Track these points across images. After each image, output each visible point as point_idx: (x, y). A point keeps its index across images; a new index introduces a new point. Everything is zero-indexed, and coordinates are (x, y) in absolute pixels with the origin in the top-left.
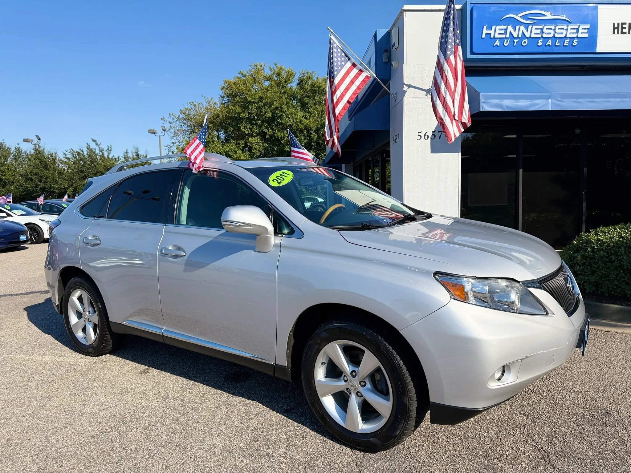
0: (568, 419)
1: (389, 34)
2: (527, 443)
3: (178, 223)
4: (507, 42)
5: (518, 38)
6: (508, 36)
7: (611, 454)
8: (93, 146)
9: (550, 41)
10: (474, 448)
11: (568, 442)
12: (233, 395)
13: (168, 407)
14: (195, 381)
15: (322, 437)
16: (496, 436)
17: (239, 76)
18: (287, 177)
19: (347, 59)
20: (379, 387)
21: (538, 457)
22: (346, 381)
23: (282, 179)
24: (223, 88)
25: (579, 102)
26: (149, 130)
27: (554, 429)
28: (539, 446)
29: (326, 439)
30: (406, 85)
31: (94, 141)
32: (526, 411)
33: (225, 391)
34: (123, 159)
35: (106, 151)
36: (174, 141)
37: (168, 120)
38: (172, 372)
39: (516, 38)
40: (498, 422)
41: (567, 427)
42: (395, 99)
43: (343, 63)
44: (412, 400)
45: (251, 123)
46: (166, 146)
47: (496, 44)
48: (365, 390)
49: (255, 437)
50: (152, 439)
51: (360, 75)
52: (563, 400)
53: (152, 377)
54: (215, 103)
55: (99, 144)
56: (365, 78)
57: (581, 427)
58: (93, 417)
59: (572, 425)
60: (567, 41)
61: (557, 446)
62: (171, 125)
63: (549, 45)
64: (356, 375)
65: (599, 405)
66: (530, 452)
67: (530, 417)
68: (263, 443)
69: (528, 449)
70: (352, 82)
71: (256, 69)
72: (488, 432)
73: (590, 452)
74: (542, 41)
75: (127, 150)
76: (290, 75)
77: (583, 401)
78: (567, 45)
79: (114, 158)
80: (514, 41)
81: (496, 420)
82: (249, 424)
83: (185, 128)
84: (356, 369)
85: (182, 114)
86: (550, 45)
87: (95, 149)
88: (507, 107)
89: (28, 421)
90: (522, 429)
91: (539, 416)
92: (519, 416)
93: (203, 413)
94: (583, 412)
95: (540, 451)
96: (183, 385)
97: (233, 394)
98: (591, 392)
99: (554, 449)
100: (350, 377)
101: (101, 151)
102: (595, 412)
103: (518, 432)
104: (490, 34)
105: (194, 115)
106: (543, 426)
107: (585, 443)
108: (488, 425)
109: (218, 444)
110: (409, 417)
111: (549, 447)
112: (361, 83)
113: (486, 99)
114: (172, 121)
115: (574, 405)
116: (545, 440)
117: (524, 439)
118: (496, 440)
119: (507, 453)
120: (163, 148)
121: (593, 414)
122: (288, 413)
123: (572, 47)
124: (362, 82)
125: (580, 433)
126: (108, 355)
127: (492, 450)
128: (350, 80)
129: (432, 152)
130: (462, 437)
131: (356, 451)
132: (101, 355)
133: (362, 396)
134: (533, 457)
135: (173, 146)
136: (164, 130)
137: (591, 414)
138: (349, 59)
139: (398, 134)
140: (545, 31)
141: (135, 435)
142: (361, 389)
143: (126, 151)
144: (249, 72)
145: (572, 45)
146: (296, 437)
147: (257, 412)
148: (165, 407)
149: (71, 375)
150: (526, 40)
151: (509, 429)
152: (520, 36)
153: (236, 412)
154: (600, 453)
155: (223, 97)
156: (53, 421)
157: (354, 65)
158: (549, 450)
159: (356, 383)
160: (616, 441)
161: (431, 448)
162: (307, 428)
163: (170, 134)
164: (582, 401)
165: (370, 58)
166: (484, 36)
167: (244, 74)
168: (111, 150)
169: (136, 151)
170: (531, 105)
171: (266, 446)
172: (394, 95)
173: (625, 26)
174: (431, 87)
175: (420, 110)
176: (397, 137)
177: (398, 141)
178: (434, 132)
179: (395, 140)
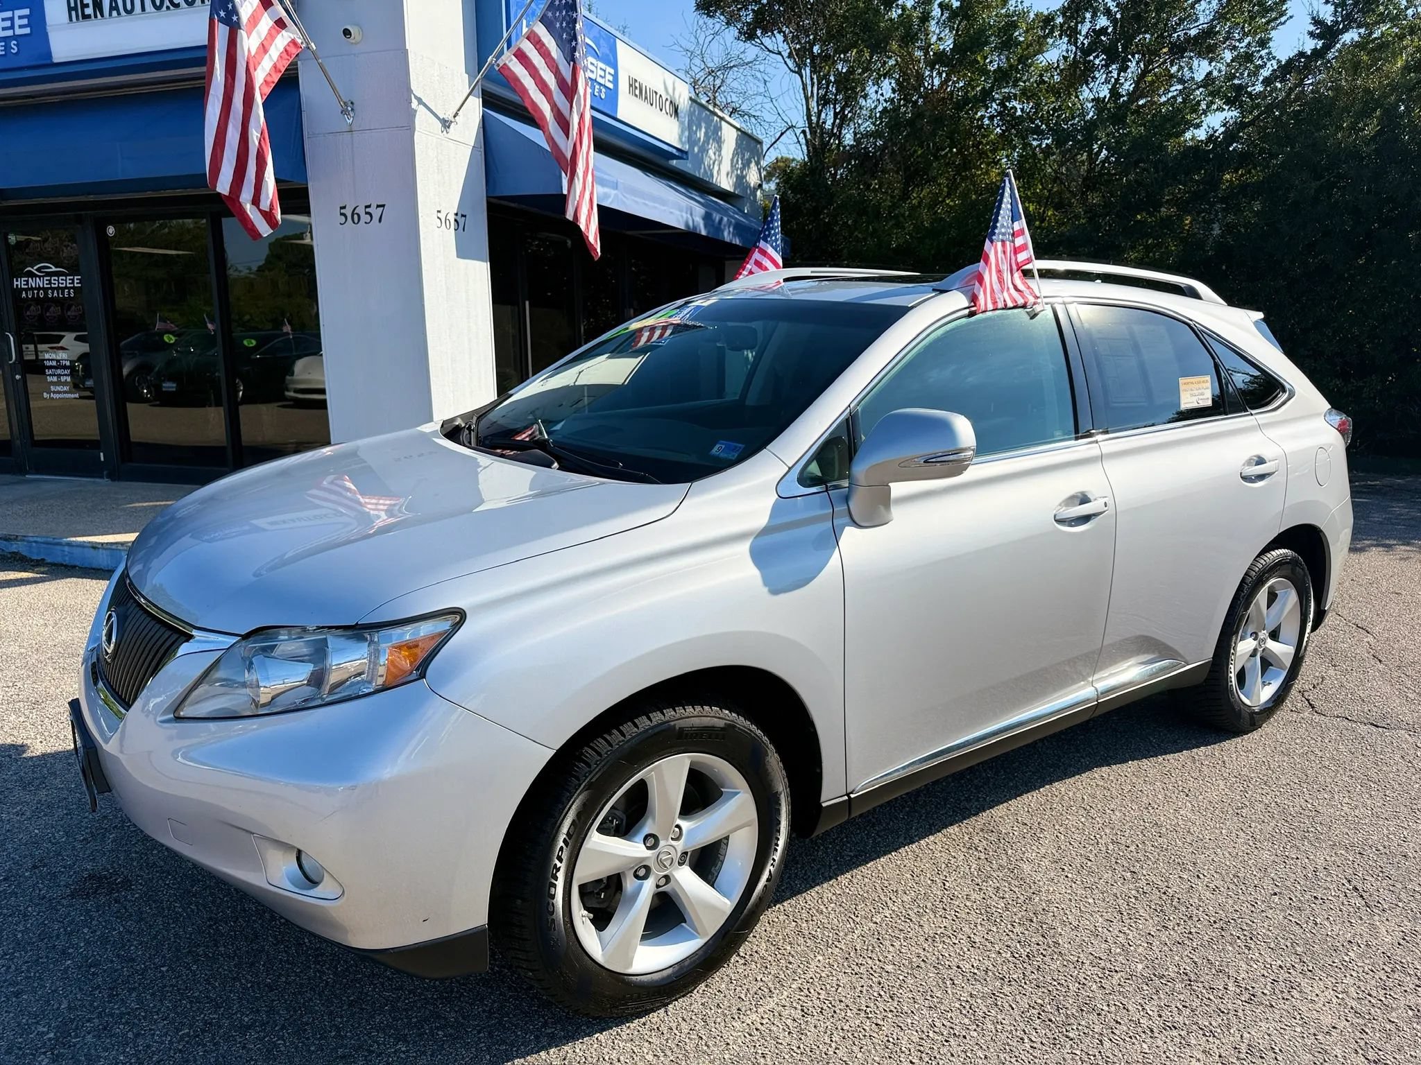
78: (597, 94)
139: (380, 206)
145: (601, 97)
170: (606, 195)
172: (348, 107)
173: (637, 85)
174: (448, 115)
175: (435, 160)
176: (368, 210)
177: (380, 221)
178: (456, 214)
179: (356, 216)
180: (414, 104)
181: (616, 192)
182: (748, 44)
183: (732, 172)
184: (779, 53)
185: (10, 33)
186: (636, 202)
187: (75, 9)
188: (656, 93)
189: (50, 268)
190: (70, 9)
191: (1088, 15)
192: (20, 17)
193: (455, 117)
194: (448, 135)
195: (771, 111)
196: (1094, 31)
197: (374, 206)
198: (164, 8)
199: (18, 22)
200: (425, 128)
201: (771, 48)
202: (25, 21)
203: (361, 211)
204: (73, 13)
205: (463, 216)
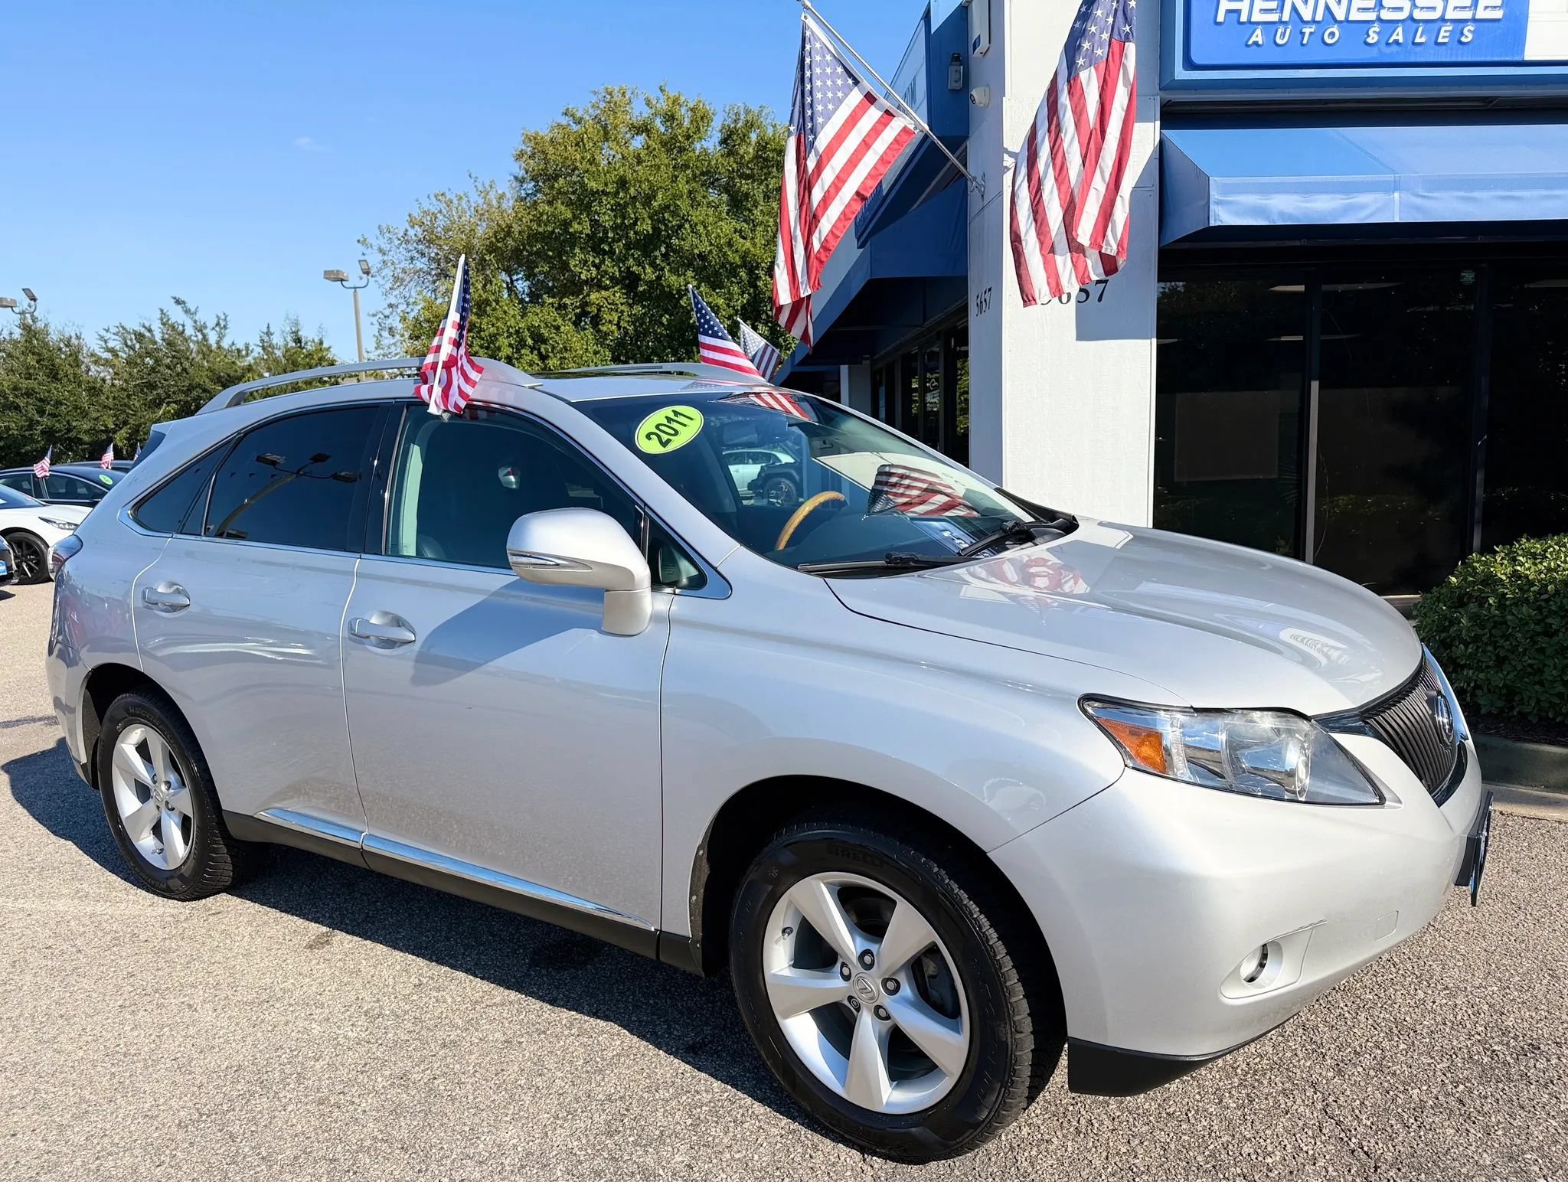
0: (1429, 1064)
2: (1321, 1131)
3: (395, 551)
4: (1283, 35)
5: (1314, 21)
6: (1286, 17)
7: (1540, 1161)
8: (177, 315)
9: (1400, 30)
10: (1184, 1147)
11: (1428, 1127)
12: (551, 1005)
13: (380, 1042)
14: (452, 967)
15: (785, 1121)
16: (1239, 1113)
17: (564, 121)
18: (685, 425)
19: (850, 81)
20: (934, 994)
21: (1349, 1171)
22: (847, 978)
23: (673, 432)
24: (520, 156)
25: (1474, 200)
26: (326, 272)
27: (1391, 1093)
28: (1354, 1140)
29: (795, 1126)
30: (1011, 155)
31: (178, 302)
32: (1319, 1042)
33: (532, 994)
34: (260, 350)
35: (213, 329)
36: (393, 301)
37: (375, 243)
38: (392, 942)
39: (1307, 22)
40: (1247, 1073)
41: (1425, 1088)
42: (980, 191)
43: (840, 94)
44: (1021, 1032)
45: (598, 251)
46: (374, 315)
47: (1254, 39)
48: (894, 1001)
49: (608, 1123)
50: (337, 1131)
51: (886, 125)
52: (1416, 1010)
53: (340, 957)
54: (502, 197)
55: (193, 310)
56: (899, 135)
57: (1461, 1087)
58: (183, 1070)
59: (1439, 1080)
60: (1445, 31)
61: (1400, 1139)
62: (386, 258)
63: (1396, 42)
64: (873, 961)
65: (1511, 1024)
66: (1328, 1157)
67: (1329, 1061)
68: (631, 1139)
69: (1324, 1149)
70: (866, 144)
71: (609, 102)
72: (1221, 1101)
73: (1485, 1155)
74: (1378, 30)
75: (268, 327)
76: (701, 118)
77: (1470, 1012)
78: (1446, 40)
79: (234, 348)
80: (1303, 31)
81: (1242, 1070)
82: (593, 1085)
83: (422, 266)
84: (874, 948)
85: (413, 227)
86: (1401, 41)
87: (183, 326)
88: (1282, 214)
89: (11, 1084)
90: (1308, 1094)
91: (1352, 1056)
92: (1301, 1056)
93: (473, 1057)
94: (1469, 1043)
95: (1356, 1153)
96: (419, 980)
97: (553, 1002)
98: (1489, 988)
99: (1392, 1149)
100: (856, 969)
101: (200, 329)
102: (1498, 1043)
103: (1299, 1101)
104: (1238, 12)
105: (447, 230)
106: (1362, 1084)
107: (1472, 1131)
108: (1221, 1084)
109: (511, 1142)
110: (1014, 1076)
111: (1379, 1142)
112: (888, 148)
113: (1225, 194)
114: (386, 247)
115: (1445, 1024)
116: (1369, 1123)
117: (1313, 1122)
118: (1240, 1124)
119: (1269, 1160)
120: (365, 321)
121: (1494, 1051)
122: (696, 1053)
123: (1461, 46)
124: (892, 143)
125: (1461, 1102)
126: (224, 896)
127: (1231, 1153)
128: (861, 139)
129: (1080, 337)
130: (1151, 1118)
131: (874, 1158)
132: (205, 897)
133: (888, 1018)
134: (1336, 1170)
135: (391, 313)
136: (367, 273)
137: (1488, 1050)
138: (856, 82)
139: (990, 290)
141: (294, 1121)
142: (886, 1000)
143: (265, 330)
144: (591, 111)
145: (1460, 42)
146: (717, 1122)
147: (615, 1053)
148: (373, 1041)
149: (124, 954)
150: (1335, 29)
151: (1274, 1094)
152: (1319, 18)
153: (559, 1053)
154: (1511, 1158)
155: (522, 181)
156: (78, 1083)
157: (870, 98)
158: (1379, 1152)
159: (873, 982)
160: (1555, 1124)
161: (1070, 1149)
162: (746, 1096)
163: (382, 282)
164: (1466, 1014)
165: (914, 80)
166: (1220, 18)
167: (579, 115)
168: (225, 327)
169: (294, 329)
171: (638, 1148)
172: (982, 181)
176: (985, 297)
177: (989, 307)
179: (981, 305)
180: (1008, 162)
197: (987, 291)
205: (1099, 283)
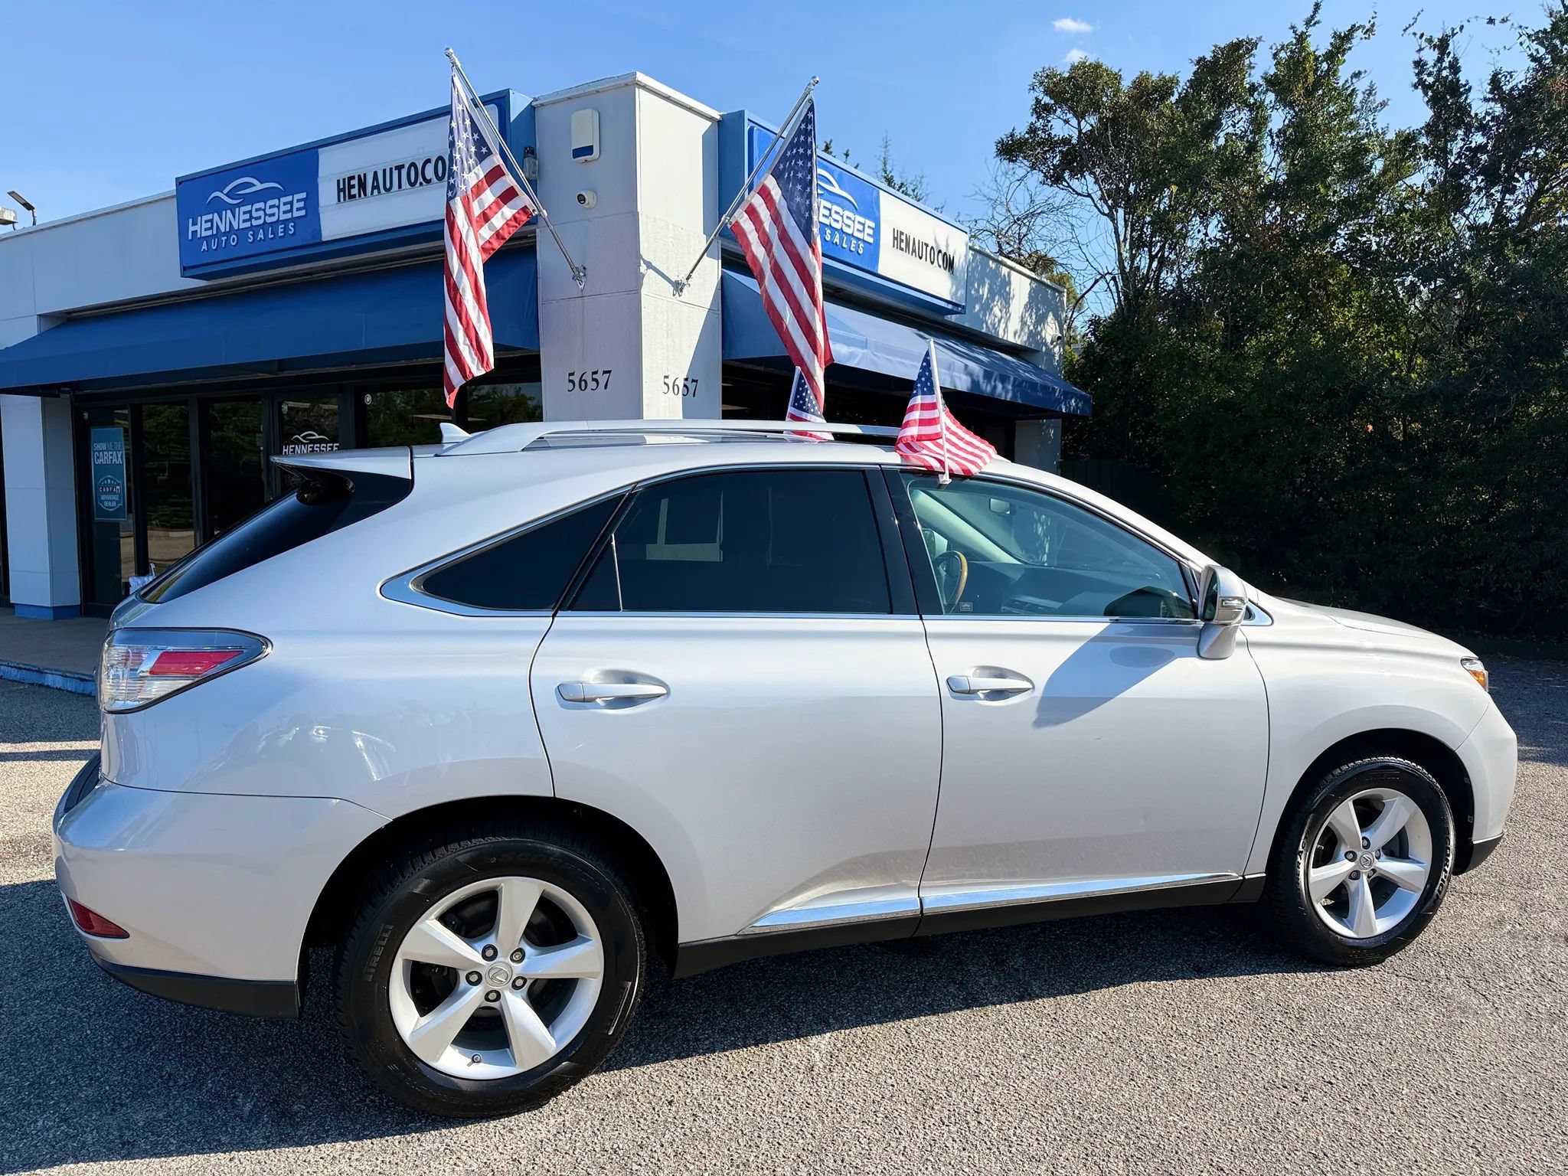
1: (531, 110)
9: (838, 235)
19: (484, 150)
22: (1353, 860)
30: (645, 262)
42: (579, 280)
48: (1382, 862)
56: (517, 213)
60: (854, 244)
64: (1369, 843)
74: (830, 232)
84: (1367, 835)
86: (838, 243)
112: (507, 224)
123: (858, 256)
124: (510, 220)
138: (489, 152)
139: (607, 372)
140: (834, 216)
145: (858, 253)
157: (497, 172)
170: (852, 355)
172: (579, 273)
173: (903, 237)
174: (682, 277)
175: (665, 324)
176: (594, 376)
177: (606, 387)
178: (686, 379)
179: (583, 383)
180: (643, 268)
181: (865, 351)
182: (1055, 188)
183: (1022, 329)
184: (1089, 196)
185: (289, 216)
186: (890, 361)
187: (343, 190)
188: (927, 245)
189: (313, 435)
190: (339, 190)
191: (1460, 132)
192: (298, 201)
193: (688, 279)
194: (681, 298)
195: (1079, 258)
196: (1469, 149)
197: (600, 372)
198: (418, 184)
199: (296, 205)
200: (653, 293)
201: (1079, 191)
202: (302, 204)
203: (588, 377)
204: (342, 194)
205: (693, 381)
